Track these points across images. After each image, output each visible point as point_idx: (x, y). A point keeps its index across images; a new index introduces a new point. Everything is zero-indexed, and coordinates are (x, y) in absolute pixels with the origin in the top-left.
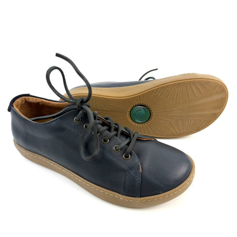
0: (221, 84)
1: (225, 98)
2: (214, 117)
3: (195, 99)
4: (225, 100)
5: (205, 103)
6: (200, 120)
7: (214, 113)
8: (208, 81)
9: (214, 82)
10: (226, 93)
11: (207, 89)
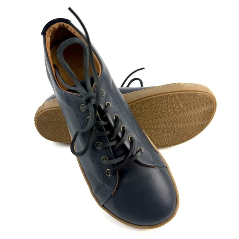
0: (209, 96)
1: (213, 110)
2: (201, 128)
3: (181, 112)
4: (213, 111)
5: (192, 115)
6: (186, 132)
7: (201, 124)
8: (195, 93)
9: (202, 94)
10: (214, 104)
11: (193, 102)
